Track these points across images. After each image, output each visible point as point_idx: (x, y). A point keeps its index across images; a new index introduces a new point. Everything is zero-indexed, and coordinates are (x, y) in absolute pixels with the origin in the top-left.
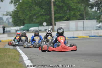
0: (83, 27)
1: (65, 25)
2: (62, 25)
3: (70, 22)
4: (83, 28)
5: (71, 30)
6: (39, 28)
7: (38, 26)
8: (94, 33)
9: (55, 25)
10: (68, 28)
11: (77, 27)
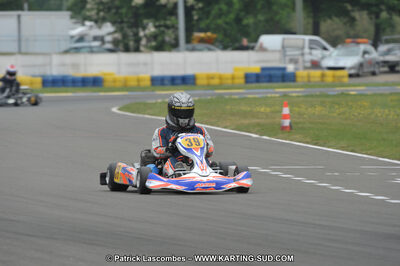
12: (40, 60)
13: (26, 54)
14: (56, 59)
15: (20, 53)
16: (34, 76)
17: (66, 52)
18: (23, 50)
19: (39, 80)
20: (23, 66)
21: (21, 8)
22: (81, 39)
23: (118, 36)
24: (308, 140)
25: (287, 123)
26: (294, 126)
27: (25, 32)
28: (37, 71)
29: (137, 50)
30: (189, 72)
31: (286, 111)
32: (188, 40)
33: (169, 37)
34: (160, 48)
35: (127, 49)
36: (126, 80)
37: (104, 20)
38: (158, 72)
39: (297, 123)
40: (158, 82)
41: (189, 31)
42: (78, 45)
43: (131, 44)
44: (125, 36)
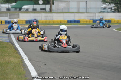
0: (85, 8)
1: (64, 5)
2: (61, 5)
3: (71, 2)
5: (71, 11)
6: (34, 6)
7: (33, 4)
9: (53, 4)
10: (69, 9)
11: (78, 8)
12: (92, 15)
13: (88, 13)
14: (97, 14)
15: (86, 12)
16: (90, 19)
17: (100, 12)
18: (87, 12)
19: (92, 20)
20: (87, 16)
22: (105, 8)
23: (116, 7)
27: (88, 6)
35: (119, 12)
36: (118, 21)
37: (112, 3)
42: (104, 10)
43: (120, 10)
44: (118, 8)
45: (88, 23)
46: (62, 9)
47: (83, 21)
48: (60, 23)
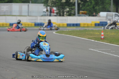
1: (7, 8)
2: (3, 8)
3: (13, 5)
4: (28, 12)
5: (14, 14)
8: (41, 20)
10: (11, 12)
11: (21, 11)
12: (34, 18)
13: (30, 16)
14: (39, 18)
15: (28, 16)
16: (32, 23)
17: (42, 16)
18: (29, 15)
20: (29, 20)
21: (29, 3)
23: (57, 11)
24: (108, 42)
25: (103, 37)
26: (105, 38)
27: (30, 10)
28: (33, 21)
29: (63, 16)
30: (78, 22)
31: (103, 34)
32: (78, 13)
33: (73, 12)
34: (70, 15)
35: (60, 15)
36: (59, 25)
38: (69, 22)
39: (106, 37)
40: (69, 25)
41: (79, 10)
43: (62, 14)
44: (60, 11)
45: (30, 26)
46: (5, 12)
47: (25, 25)
48: (2, 25)
